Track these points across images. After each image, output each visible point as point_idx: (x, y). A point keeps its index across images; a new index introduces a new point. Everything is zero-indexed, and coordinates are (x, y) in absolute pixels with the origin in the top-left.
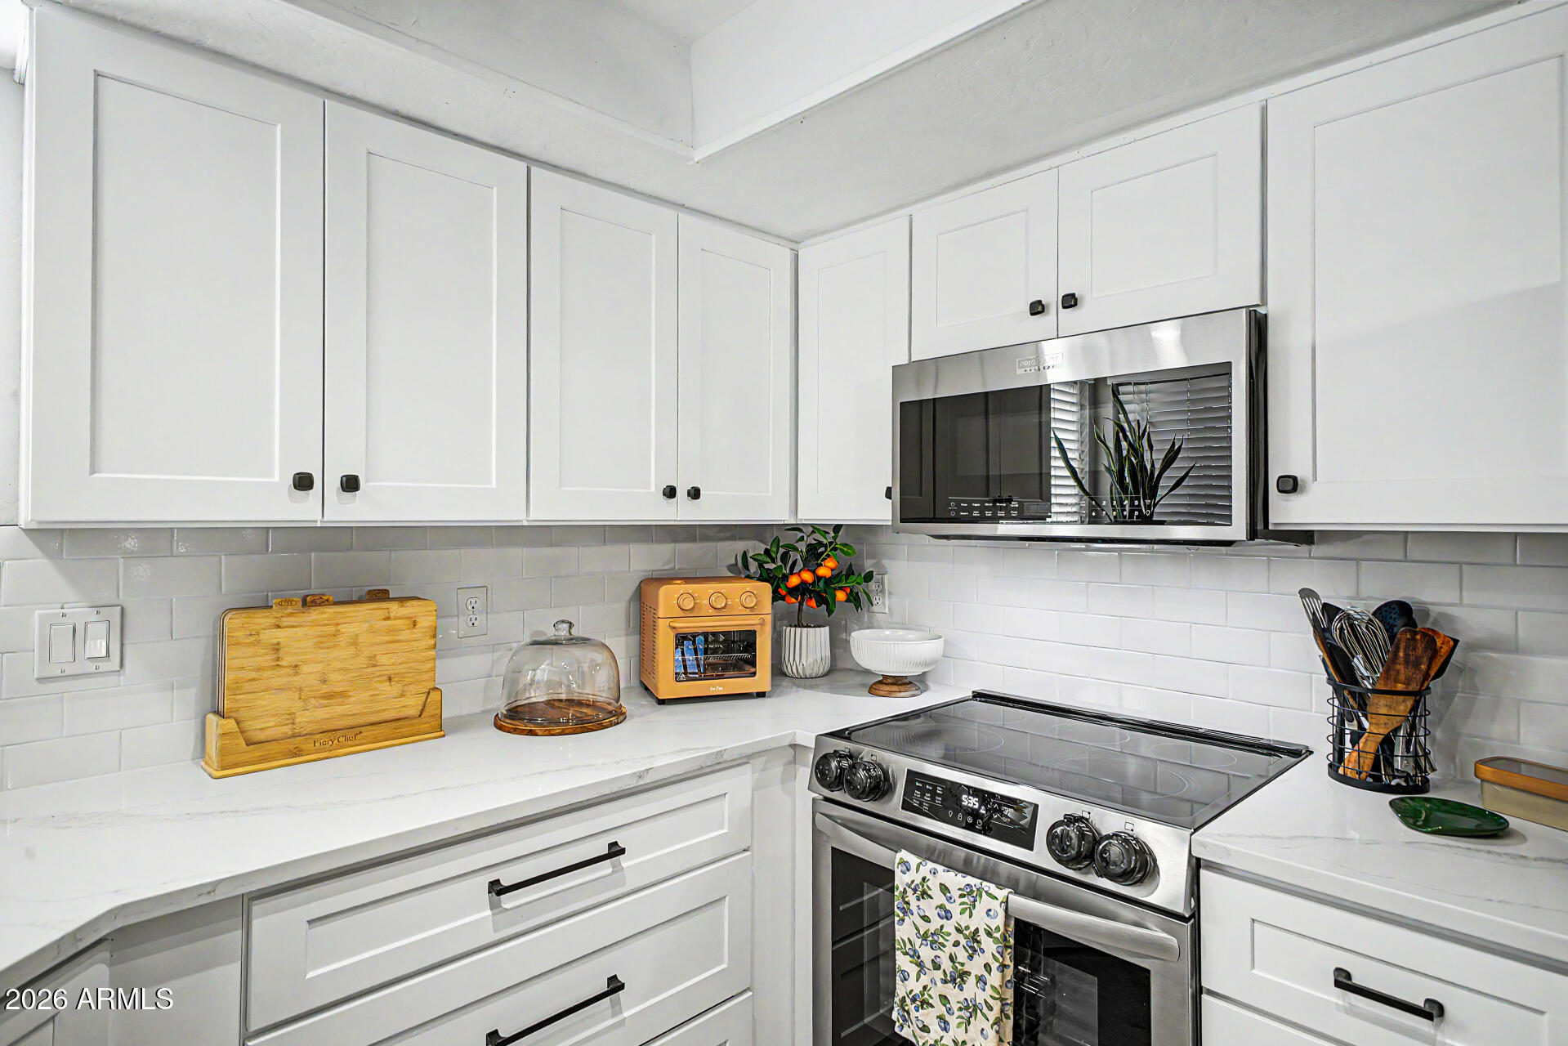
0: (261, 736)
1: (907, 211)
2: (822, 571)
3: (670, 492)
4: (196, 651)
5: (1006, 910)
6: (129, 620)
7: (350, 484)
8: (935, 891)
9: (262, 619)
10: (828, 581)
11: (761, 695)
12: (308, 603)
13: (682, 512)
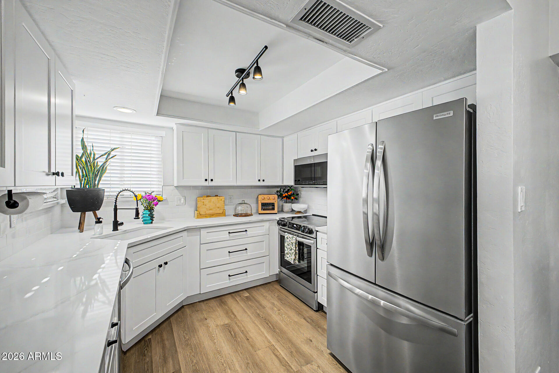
0: (202, 214)
1: (297, 133)
2: (289, 193)
3: (259, 180)
4: (194, 203)
5: (296, 239)
6: (186, 198)
7: (212, 180)
8: (289, 238)
9: (202, 198)
10: (291, 195)
11: (276, 214)
12: (207, 196)
13: (261, 184)
